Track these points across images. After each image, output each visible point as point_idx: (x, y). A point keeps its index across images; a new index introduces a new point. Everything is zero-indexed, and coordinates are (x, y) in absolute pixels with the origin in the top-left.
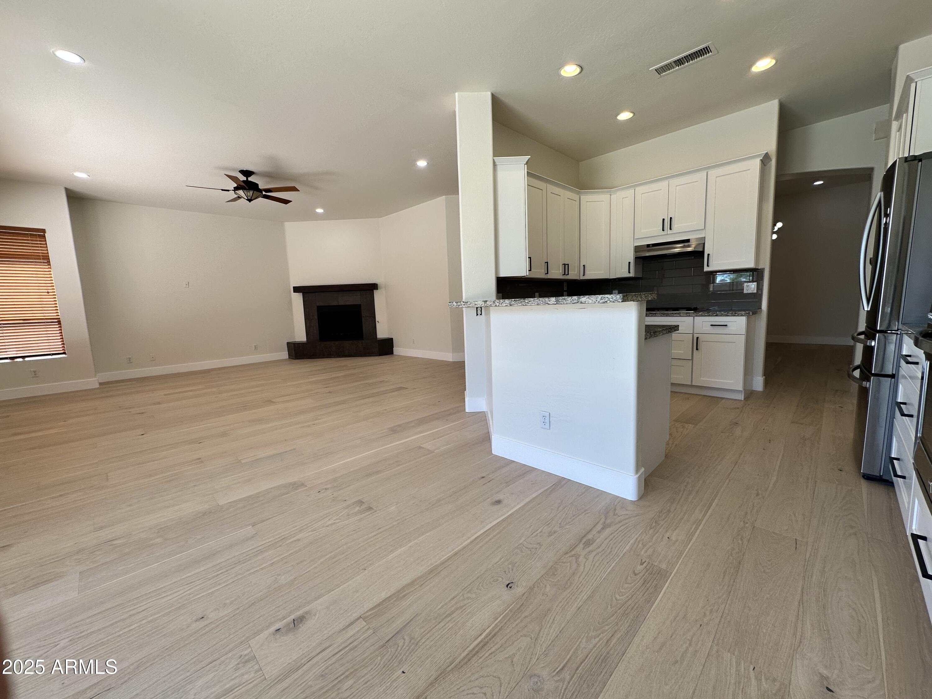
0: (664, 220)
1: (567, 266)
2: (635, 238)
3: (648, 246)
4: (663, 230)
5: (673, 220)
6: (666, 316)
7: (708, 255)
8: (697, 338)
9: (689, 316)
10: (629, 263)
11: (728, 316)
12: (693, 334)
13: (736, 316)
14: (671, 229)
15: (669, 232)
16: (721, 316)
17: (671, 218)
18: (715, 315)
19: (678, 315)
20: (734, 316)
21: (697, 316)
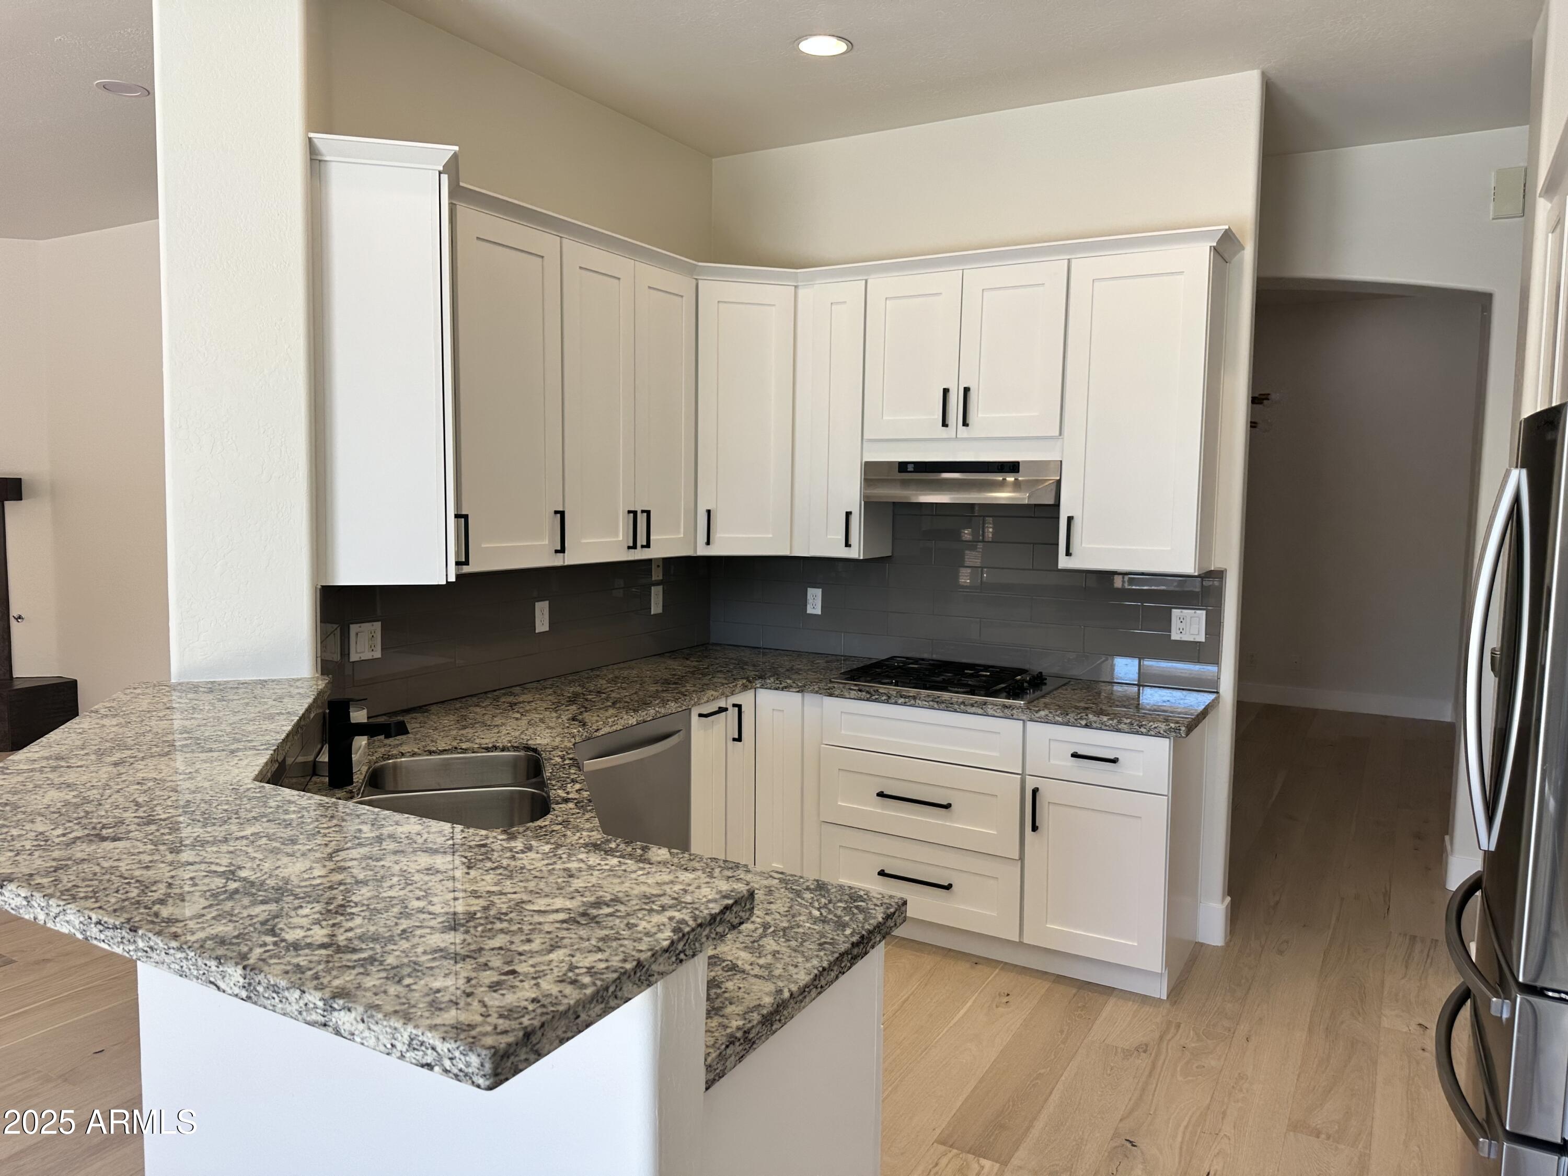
0: (946, 391)
1: (641, 519)
2: (865, 437)
3: (903, 467)
4: (945, 424)
5: (973, 395)
6: (947, 709)
7: (1070, 519)
8: (1035, 791)
9: (1011, 717)
10: (848, 514)
11: (1118, 731)
12: (1023, 775)
13: (1142, 734)
14: (965, 424)
15: (963, 432)
16: (1101, 729)
17: (967, 390)
18: (1083, 722)
19: (980, 711)
20: (1137, 733)
21: (1031, 720)
